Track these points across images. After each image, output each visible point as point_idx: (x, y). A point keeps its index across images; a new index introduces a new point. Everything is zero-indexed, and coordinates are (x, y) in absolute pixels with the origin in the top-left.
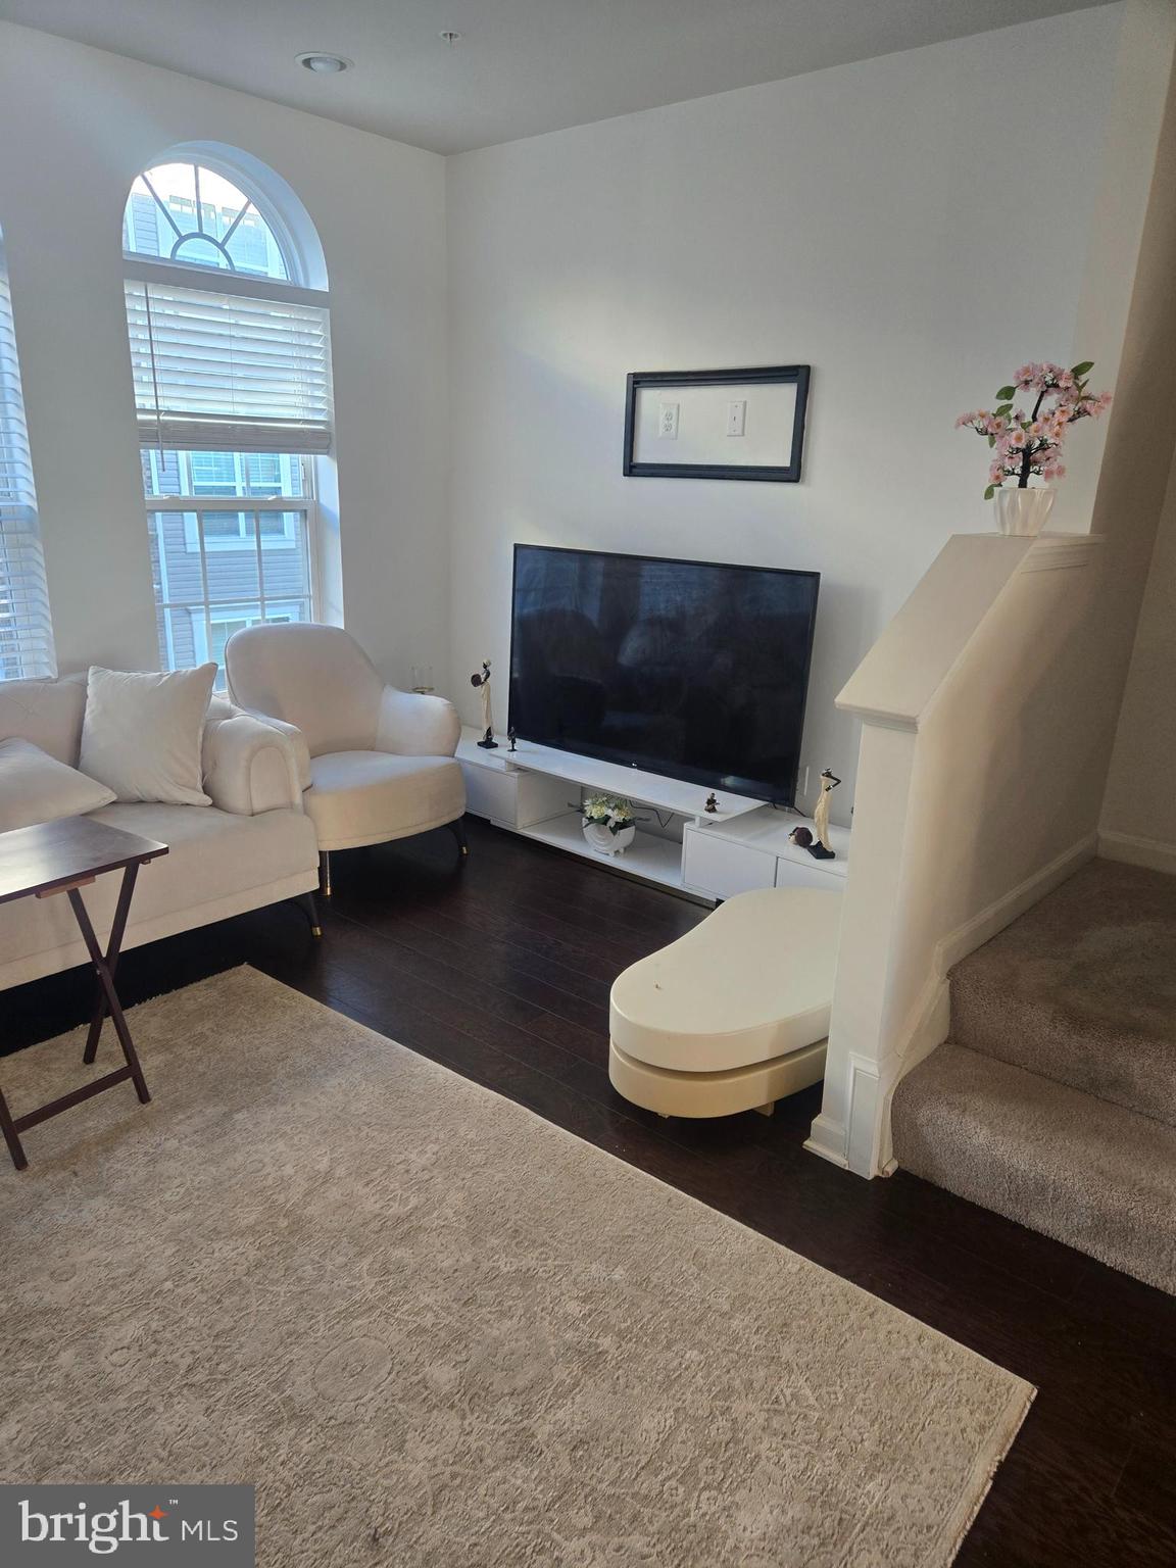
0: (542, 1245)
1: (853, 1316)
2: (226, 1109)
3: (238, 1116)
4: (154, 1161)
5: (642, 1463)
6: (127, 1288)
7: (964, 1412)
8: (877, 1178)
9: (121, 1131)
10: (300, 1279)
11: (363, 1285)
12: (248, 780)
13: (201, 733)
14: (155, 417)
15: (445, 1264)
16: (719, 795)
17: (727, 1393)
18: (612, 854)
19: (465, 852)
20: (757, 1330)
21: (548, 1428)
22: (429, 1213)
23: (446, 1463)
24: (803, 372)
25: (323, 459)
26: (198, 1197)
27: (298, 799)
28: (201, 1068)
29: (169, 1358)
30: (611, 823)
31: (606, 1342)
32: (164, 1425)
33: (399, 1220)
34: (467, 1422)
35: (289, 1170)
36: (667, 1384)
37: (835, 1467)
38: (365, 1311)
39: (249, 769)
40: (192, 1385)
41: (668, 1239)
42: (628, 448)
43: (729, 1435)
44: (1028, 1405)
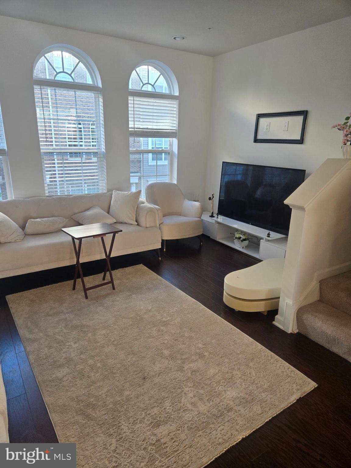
0: (197, 332)
1: (272, 360)
2: (131, 294)
3: (133, 295)
4: (113, 301)
5: (208, 378)
6: (104, 324)
7: (294, 385)
8: (291, 333)
9: (108, 294)
10: (140, 329)
11: (153, 332)
12: (146, 219)
13: (136, 207)
14: (133, 129)
15: (173, 332)
16: (271, 233)
17: (233, 369)
18: (241, 248)
19: (202, 244)
20: (245, 359)
21: (188, 367)
22: (171, 321)
23: (163, 368)
24: (305, 112)
25: (174, 139)
26: (121, 310)
27: (158, 225)
28: (127, 284)
29: (110, 338)
30: (241, 239)
31: (206, 354)
32: (107, 350)
33: (164, 322)
34: (170, 362)
35: (142, 308)
36: (219, 365)
37: (255, 388)
38: (153, 338)
39: (146, 216)
40: (113, 344)
41: (229, 336)
42: (255, 135)
43: (231, 377)
44: (314, 388)
